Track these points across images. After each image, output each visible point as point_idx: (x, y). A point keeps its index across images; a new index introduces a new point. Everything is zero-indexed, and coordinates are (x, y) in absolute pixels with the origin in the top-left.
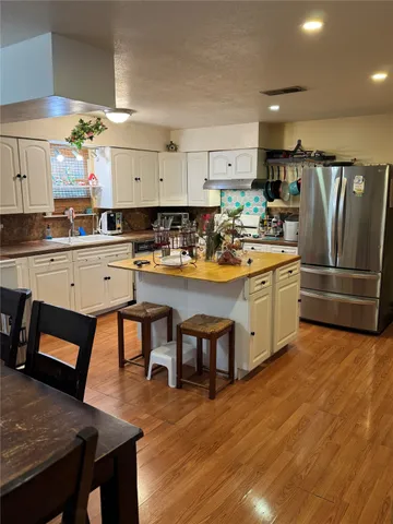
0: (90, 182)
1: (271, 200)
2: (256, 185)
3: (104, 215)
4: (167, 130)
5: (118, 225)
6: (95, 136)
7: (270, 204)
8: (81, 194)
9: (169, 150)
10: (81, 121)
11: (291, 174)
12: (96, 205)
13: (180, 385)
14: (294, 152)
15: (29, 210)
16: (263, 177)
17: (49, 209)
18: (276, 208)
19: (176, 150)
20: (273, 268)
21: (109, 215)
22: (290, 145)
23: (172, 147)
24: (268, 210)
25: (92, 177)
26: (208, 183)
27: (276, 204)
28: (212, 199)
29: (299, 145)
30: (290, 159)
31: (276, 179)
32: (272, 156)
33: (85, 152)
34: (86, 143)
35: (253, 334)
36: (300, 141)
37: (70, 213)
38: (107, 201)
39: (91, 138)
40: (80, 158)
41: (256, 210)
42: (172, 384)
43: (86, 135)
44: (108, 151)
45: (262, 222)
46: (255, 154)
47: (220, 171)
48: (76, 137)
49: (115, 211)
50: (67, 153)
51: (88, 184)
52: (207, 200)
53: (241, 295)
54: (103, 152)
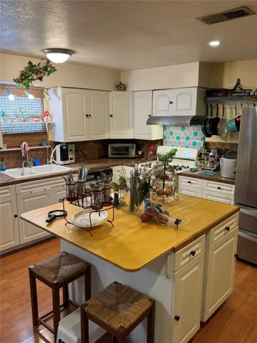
0: (45, 119)
1: (209, 136)
2: (195, 121)
4: (118, 72)
5: (71, 156)
7: (207, 140)
8: (39, 128)
9: (118, 90)
10: (30, 63)
11: (230, 112)
12: (50, 138)
14: (233, 91)
16: (203, 114)
18: (214, 143)
19: (125, 89)
20: (206, 231)
21: (61, 148)
22: (229, 84)
23: (121, 87)
24: (206, 145)
25: (46, 114)
26: (152, 120)
27: (214, 139)
28: (155, 133)
29: (238, 83)
30: (229, 97)
31: (214, 116)
32: (211, 94)
33: (40, 93)
35: (177, 318)
36: (239, 80)
38: (59, 136)
39: (41, 79)
40: (31, 97)
41: (194, 144)
43: (35, 77)
44: (59, 91)
45: (200, 155)
46: (194, 92)
47: (162, 109)
48: (24, 78)
51: (43, 120)
52: (150, 134)
53: (164, 270)
54: (55, 92)
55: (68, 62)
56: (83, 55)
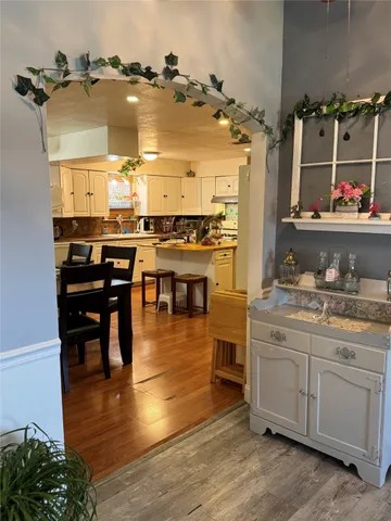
0: (134, 198)
3: (142, 220)
4: (189, 163)
5: (151, 227)
6: (137, 168)
8: (128, 206)
9: (189, 176)
12: (137, 213)
13: (174, 312)
15: (94, 215)
17: (106, 215)
19: (194, 176)
21: (145, 220)
23: (191, 174)
25: (135, 195)
26: (215, 200)
33: (131, 179)
34: (131, 173)
35: (217, 284)
37: (120, 219)
38: (144, 211)
39: (134, 169)
40: (127, 182)
42: (170, 312)
43: (131, 168)
44: (145, 177)
47: (223, 191)
48: (124, 169)
49: (149, 217)
50: (119, 179)
51: (132, 199)
53: (211, 261)
54: (142, 179)
55: (158, 158)
56: (164, 155)
